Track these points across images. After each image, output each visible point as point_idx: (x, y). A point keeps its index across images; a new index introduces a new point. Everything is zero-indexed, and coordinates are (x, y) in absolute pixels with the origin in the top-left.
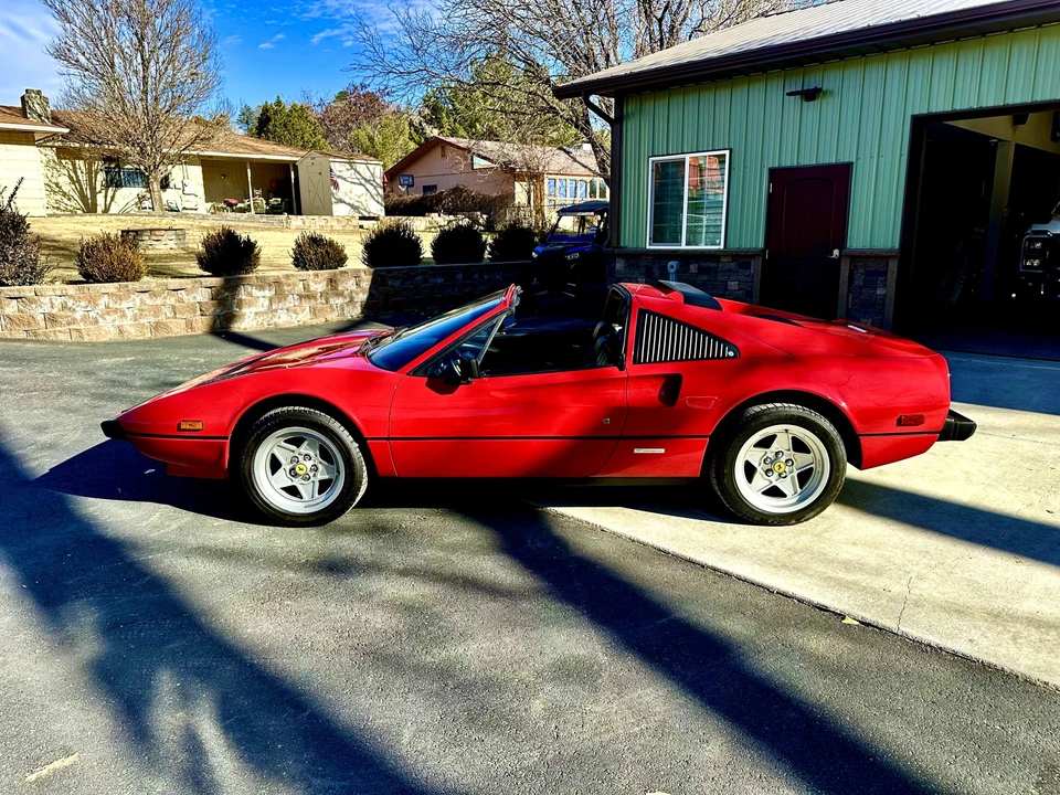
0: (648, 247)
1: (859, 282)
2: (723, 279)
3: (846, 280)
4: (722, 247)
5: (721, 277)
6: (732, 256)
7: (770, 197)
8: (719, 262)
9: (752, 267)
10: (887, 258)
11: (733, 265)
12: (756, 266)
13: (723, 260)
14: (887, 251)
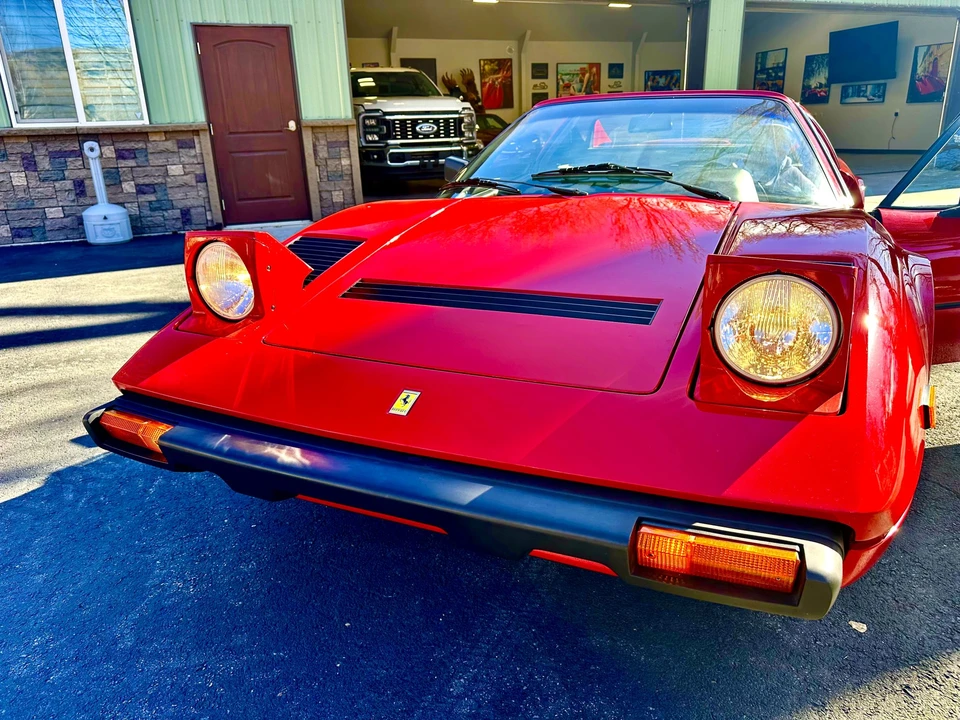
0: (16, 126)
1: (323, 153)
2: (160, 162)
3: (311, 152)
4: (146, 122)
5: (154, 160)
6: (165, 132)
7: (201, 61)
8: (147, 141)
9: (197, 146)
10: (347, 126)
11: (170, 145)
12: (204, 144)
13: (152, 138)
14: (344, 120)
